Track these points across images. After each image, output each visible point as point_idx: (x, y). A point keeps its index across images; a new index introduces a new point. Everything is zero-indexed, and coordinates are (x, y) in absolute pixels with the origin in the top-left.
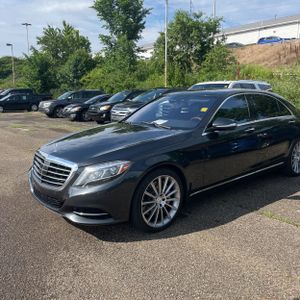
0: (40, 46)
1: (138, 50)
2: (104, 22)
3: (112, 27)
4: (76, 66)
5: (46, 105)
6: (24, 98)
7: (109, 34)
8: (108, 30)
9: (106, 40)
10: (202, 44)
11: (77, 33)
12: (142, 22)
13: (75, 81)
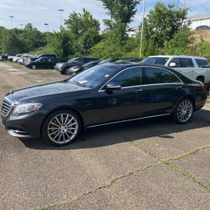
0: (66, 25)
1: (130, 30)
2: (107, 10)
3: (112, 13)
5: (60, 65)
6: (50, 60)
8: (110, 16)
9: (108, 23)
10: (173, 26)
11: (91, 17)
12: (134, 10)
13: (85, 50)
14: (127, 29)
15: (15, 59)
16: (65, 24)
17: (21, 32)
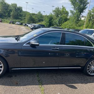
2: (73, 6)
3: (75, 8)
4: (60, 20)
7: (73, 10)
9: (72, 12)
12: (86, 7)
13: (58, 24)
14: (81, 16)
15: (29, 25)
16: (53, 12)
17: (35, 14)
